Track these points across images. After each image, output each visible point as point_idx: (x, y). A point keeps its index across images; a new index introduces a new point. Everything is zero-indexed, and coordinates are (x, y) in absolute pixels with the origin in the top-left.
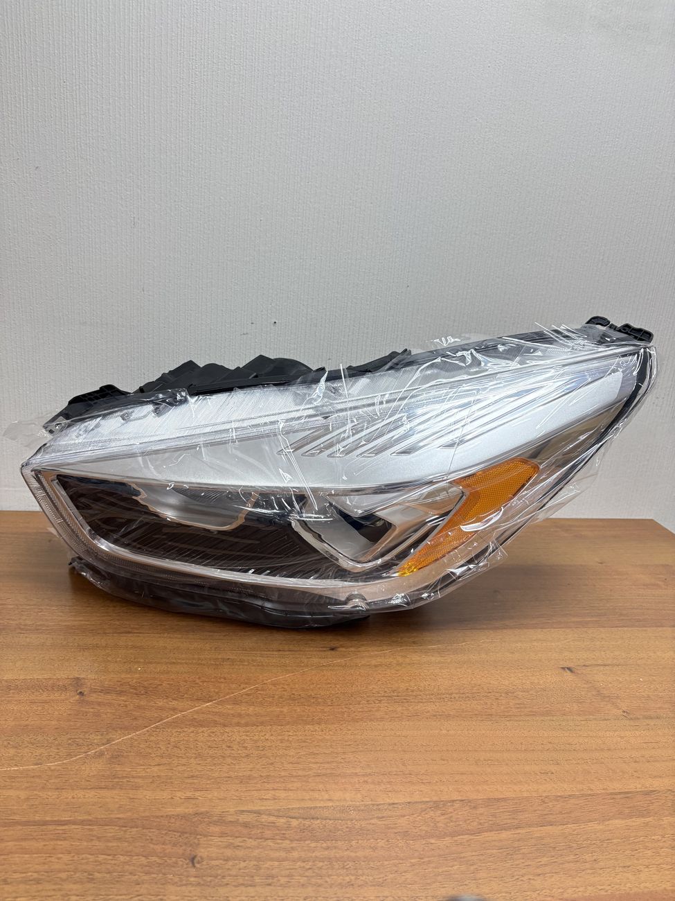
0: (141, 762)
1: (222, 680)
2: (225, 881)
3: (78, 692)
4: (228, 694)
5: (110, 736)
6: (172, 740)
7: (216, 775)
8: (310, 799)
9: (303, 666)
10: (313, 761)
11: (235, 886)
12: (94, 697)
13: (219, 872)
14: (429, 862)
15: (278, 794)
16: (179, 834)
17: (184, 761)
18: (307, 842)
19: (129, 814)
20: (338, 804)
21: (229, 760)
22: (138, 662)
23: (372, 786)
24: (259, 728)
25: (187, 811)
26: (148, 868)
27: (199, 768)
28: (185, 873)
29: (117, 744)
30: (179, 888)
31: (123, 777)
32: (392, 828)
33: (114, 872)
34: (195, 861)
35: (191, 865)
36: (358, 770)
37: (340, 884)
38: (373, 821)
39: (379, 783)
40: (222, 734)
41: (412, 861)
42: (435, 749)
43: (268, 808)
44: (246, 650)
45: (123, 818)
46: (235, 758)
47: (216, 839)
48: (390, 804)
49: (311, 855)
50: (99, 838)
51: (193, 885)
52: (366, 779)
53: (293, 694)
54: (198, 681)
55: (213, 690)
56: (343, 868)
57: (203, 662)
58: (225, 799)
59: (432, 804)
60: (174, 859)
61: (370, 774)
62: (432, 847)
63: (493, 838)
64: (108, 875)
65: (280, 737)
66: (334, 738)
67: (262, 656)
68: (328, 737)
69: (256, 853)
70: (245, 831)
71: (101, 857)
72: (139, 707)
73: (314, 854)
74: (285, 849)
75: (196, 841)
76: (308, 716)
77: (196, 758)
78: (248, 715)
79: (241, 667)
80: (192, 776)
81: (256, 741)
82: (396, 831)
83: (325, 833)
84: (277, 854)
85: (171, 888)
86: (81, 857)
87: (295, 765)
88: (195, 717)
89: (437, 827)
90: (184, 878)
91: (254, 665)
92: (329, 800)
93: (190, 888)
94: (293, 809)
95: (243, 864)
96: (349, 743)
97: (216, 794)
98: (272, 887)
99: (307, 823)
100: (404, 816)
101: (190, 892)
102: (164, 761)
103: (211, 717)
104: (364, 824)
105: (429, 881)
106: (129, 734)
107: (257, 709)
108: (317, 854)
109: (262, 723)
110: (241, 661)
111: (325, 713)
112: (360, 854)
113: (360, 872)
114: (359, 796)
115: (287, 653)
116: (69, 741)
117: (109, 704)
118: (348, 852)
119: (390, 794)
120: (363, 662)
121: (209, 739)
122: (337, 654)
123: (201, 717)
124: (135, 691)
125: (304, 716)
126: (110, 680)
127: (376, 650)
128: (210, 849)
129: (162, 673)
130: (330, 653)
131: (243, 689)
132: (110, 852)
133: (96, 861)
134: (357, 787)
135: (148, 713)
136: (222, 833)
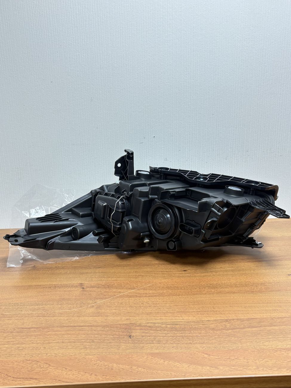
0: (108, 309)
1: (139, 282)
2: (142, 342)
3: (82, 287)
4: (141, 287)
5: (96, 301)
6: (120, 302)
7: (138, 312)
8: (175, 319)
9: (172, 277)
10: (176, 307)
11: (146, 344)
12: (88, 289)
13: (140, 340)
14: (222, 337)
15: (162, 318)
16: (124, 329)
17: (125, 308)
18: (173, 332)
20: (186, 320)
21: (142, 308)
22: (105, 277)
23: (200, 315)
24: (154, 298)
25: (127, 323)
26: (112, 339)
27: (131, 310)
29: (99, 303)
30: (125, 344)
31: (102, 313)
32: (208, 327)
33: (101, 340)
34: (131, 337)
35: (129, 338)
36: (194, 310)
37: (186, 343)
38: (200, 325)
39: (203, 314)
40: (140, 300)
41: (216, 337)
42: (228, 303)
43: (158, 322)
44: (148, 272)
45: (103, 325)
46: (145, 307)
47: (139, 331)
48: (207, 320)
49: (175, 335)
50: (95, 330)
52: (198, 313)
53: (168, 286)
54: (129, 283)
55: (135, 285)
56: (188, 339)
57: (131, 276)
58: (141, 319)
59: (224, 320)
60: (123, 336)
62: (224, 333)
63: (249, 330)
64: (99, 341)
65: (162, 300)
66: (185, 300)
67: (155, 274)
68: (182, 300)
69: (154, 334)
70: (149, 328)
71: (96, 336)
72: (106, 292)
73: (176, 335)
74: (165, 334)
75: (131, 331)
77: (129, 307)
78: (149, 293)
79: (146, 278)
80: (128, 313)
81: (153, 302)
83: (181, 329)
84: (162, 335)
85: (123, 344)
86: (89, 336)
87: (169, 309)
88: (128, 294)
89: (226, 327)
90: (127, 341)
91: (152, 277)
92: (183, 319)
93: (130, 344)
94: (168, 322)
95: (149, 338)
96: (191, 302)
97: (138, 318)
98: (161, 344)
99: (174, 326)
100: (213, 324)
102: (117, 308)
103: (135, 294)
104: (196, 326)
105: (222, 343)
106: (102, 300)
107: (153, 291)
108: (178, 335)
109: (155, 296)
110: (146, 276)
111: (182, 292)
112: (194, 335)
113: (195, 340)
114: (195, 318)
115: (165, 272)
116: (80, 303)
117: (95, 291)
118: (190, 334)
119: (207, 317)
120: (198, 275)
121: (134, 301)
122: (187, 272)
123: (131, 294)
124: (104, 287)
125: (173, 293)
126: (94, 284)
127: (204, 271)
128: (136, 333)
129: (115, 280)
130: (183, 272)
131: (148, 285)
132: (99, 334)
133: (94, 337)
134: (194, 315)
135: (110, 294)
136: (141, 329)
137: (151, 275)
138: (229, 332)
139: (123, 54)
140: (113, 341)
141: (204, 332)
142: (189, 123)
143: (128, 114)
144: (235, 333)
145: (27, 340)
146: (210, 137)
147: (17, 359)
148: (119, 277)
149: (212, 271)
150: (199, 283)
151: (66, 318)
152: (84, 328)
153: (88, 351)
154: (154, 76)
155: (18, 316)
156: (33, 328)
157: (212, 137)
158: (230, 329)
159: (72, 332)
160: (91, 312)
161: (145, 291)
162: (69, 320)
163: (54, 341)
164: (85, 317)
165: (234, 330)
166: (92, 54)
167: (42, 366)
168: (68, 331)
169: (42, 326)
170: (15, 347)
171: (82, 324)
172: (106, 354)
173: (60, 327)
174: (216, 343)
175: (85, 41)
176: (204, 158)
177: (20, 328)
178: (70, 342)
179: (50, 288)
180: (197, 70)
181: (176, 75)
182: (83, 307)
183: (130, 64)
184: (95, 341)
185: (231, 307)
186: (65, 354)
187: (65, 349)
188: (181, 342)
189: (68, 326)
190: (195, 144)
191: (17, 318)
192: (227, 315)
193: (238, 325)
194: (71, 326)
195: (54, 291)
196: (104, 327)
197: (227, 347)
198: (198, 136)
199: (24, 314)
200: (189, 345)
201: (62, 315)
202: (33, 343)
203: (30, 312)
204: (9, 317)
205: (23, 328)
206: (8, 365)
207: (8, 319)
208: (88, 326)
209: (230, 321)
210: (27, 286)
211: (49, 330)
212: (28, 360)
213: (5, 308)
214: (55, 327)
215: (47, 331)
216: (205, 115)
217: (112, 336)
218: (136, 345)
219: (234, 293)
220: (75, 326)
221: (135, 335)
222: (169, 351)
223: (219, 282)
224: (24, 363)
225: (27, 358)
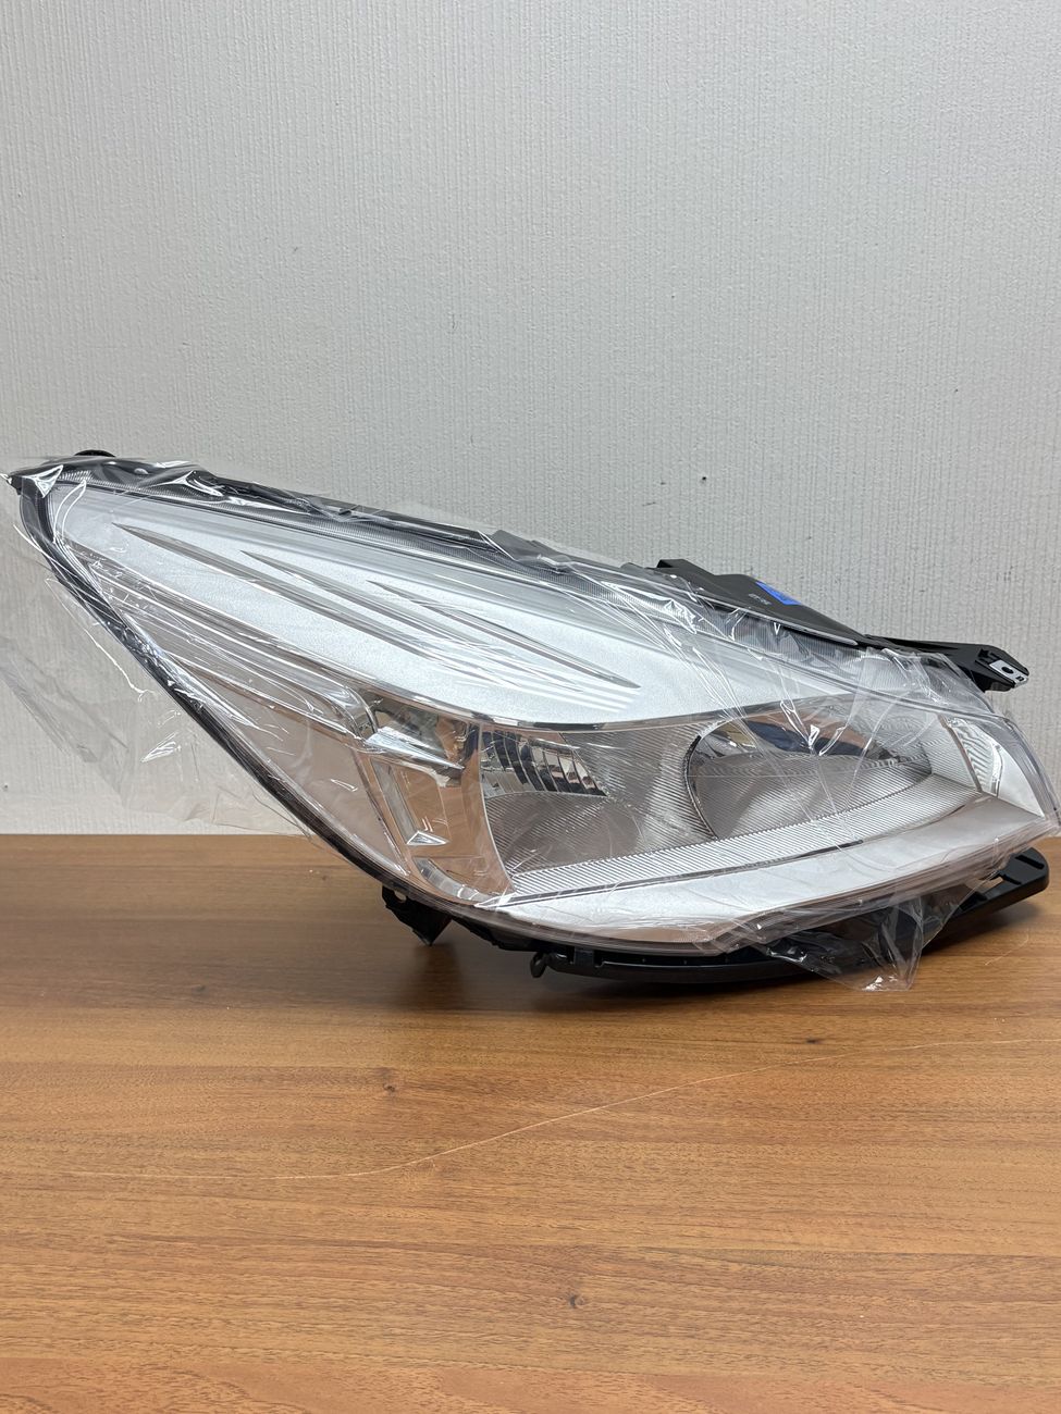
0: (488, 1179)
1: (617, 1078)
2: (622, 1327)
3: (386, 1086)
4: (628, 1097)
5: (439, 1144)
6: (537, 1153)
7: (608, 1201)
8: (763, 1241)
9: (759, 1064)
10: (769, 1192)
11: (639, 1335)
12: (410, 1094)
13: (613, 1316)
14: (960, 1330)
15: (707, 1230)
16: (550, 1269)
17: (555, 1182)
18: (757, 1292)
19: (474, 1240)
20: (807, 1248)
21: (629, 1184)
22: (480, 1050)
23: (870, 1230)
24: (679, 1146)
25: (561, 1242)
26: (503, 1305)
27: (580, 1191)
28: (560, 1315)
29: (452, 1155)
30: (552, 1331)
31: (461, 1196)
32: (901, 1284)
33: (455, 1305)
34: (576, 1301)
35: (569, 1304)
36: (846, 1209)
37: (806, 1345)
38: (864, 1274)
39: (882, 1227)
40: (618, 1150)
41: (931, 1326)
42: (989, 1186)
43: (691, 1247)
44: (658, 1038)
45: (464, 1245)
46: (639, 1182)
47: (608, 1279)
48: (898, 1255)
49: (759, 1306)
50: (430, 1266)
51: (573, 1329)
52: (859, 1220)
53: (740, 1102)
54: (576, 1078)
55: (602, 1091)
56: (813, 1325)
57: (585, 1052)
58: (622, 1232)
59: (972, 1258)
60: (543, 1297)
61: (867, 1215)
62: (968, 1311)
64: (446, 1309)
65: (713, 1159)
66: (808, 1164)
67: (685, 1046)
68: (797, 1163)
69: (671, 1298)
70: (654, 1272)
71: (435, 1288)
72: (483, 1109)
74: (718, 1298)
75: (577, 1279)
76: (764, 1133)
77: (575, 1179)
78: (660, 1127)
79: (650, 1061)
80: (570, 1202)
81: (674, 1162)
82: (904, 1287)
83: (785, 1283)
84: (705, 1303)
85: (541, 1330)
86: (405, 1285)
87: (737, 1197)
88: (572, 1126)
89: (978, 1287)
90: (561, 1320)
91: (671, 1060)
92: (794, 1243)
93: (569, 1332)
94: (732, 1251)
95: (649, 1311)
96: (835, 1172)
97: (607, 1225)
98: (697, 1341)
99: (755, 1269)
100: (924, 1270)
101: (569, 1336)
102: (525, 1180)
103: (597, 1126)
104: (851, 1276)
105: (957, 1353)
106: (467, 1143)
107: (675, 1119)
108: (770, 1306)
109: (684, 1139)
110: (649, 1052)
111: (795, 1129)
112: (840, 1311)
113: (841, 1333)
114: (846, 1241)
115: (730, 1044)
116: (378, 1149)
117: (436, 1104)
118: (821, 1308)
119: (900, 1242)
120: (868, 1062)
121: (595, 1155)
122: (821, 1048)
123: (582, 1126)
124: (474, 1089)
125: (757, 1132)
126: (434, 1073)
127: (894, 1046)
128: (599, 1289)
129: (518, 1066)
130: (806, 1047)
131: (653, 1091)
132: (446, 1283)
133: (428, 1292)
134: (844, 1229)
135: (496, 1118)
136: (616, 1272)
137: (669, 1053)
138: (989, 1308)
139: (589, 138)
140: (502, 1315)
141: (882, 1304)
142: (852, 425)
143: (600, 385)
144: (1016, 1317)
145: (159, 1284)
146: (941, 485)
147: (115, 1358)
148: (538, 1052)
149: (929, 1049)
150: (871, 1097)
151: (315, 1209)
152: (387, 1254)
153: (400, 1349)
154: (714, 228)
155: (130, 1187)
156: (182, 1239)
157: (949, 483)
158: (993, 1298)
159: (335, 1266)
160: (419, 1189)
161: (643, 1118)
162: (326, 1218)
163: (265, 1300)
164: (392, 1210)
165: (1010, 1304)
166: (463, 136)
167: (213, 1397)
168: (322, 1261)
169: (221, 1234)
170: (111, 1310)
171: (379, 1238)
172: (471, 1366)
173: (292, 1243)
174: (932, 1352)
175: (434, 85)
176: (912, 572)
177: (134, 1236)
178: (328, 1307)
179: (260, 1080)
180: (896, 203)
181: (804, 225)
182: (388, 1166)
183: (613, 178)
184: (429, 1307)
185: (1002, 1203)
186: (305, 1354)
187: (308, 1333)
188: (785, 1337)
189: (323, 1242)
190: (876, 511)
191: (121, 1195)
192: (982, 1238)
193: (1030, 1284)
194: (336, 1243)
195: (273, 1094)
196: (466, 1252)
197: (979, 1374)
198: (890, 478)
199: (152, 1180)
200: (817, 1353)
201: (299, 1196)
202: (180, 1299)
203: (177, 1175)
204: (94, 1189)
205: (144, 1237)
206: (79, 1382)
207: (90, 1198)
208: (405, 1246)
209: (995, 1261)
210: (166, 1068)
211: (245, 1254)
212: (159, 1369)
213: (80, 1153)
214: (269, 1240)
215: (239, 1256)
216: (921, 393)
217: (497, 1293)
218: (596, 1337)
219: (1019, 1144)
220: (350, 1244)
221: (591, 1295)
222: (729, 1373)
223: (957, 1095)
224: (145, 1379)
225: (153, 1360)
